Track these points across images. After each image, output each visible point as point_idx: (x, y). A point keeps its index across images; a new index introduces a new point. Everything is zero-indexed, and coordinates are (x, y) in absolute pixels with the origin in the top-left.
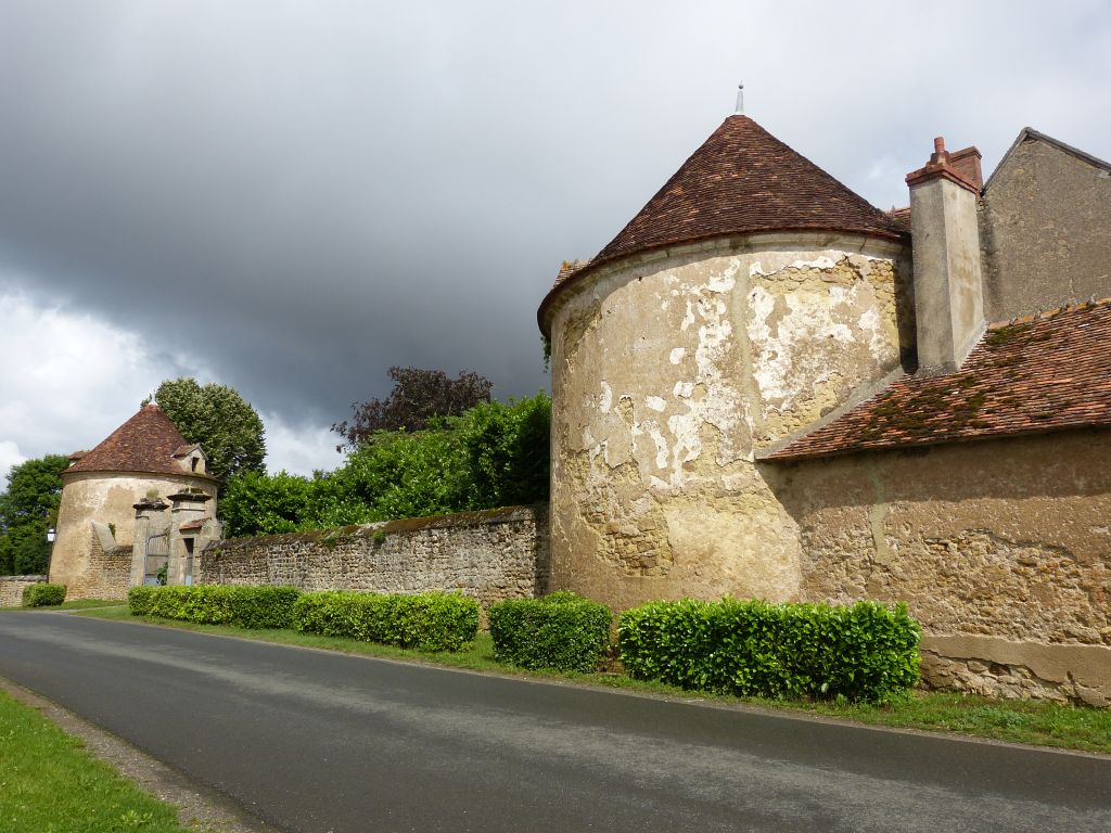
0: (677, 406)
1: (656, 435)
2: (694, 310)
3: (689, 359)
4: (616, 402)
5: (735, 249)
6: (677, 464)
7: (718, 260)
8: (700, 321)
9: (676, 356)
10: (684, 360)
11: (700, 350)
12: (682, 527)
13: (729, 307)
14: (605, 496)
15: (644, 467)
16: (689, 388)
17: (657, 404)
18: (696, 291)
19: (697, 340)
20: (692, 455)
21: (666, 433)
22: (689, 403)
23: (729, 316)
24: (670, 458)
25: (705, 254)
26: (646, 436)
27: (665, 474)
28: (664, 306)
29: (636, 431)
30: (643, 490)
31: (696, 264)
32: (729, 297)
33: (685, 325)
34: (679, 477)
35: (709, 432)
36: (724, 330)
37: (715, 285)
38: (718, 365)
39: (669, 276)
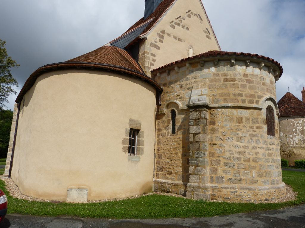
0: (295, 136)
1: (291, 140)
2: (296, 125)
3: (296, 131)
4: (283, 135)
5: (302, 117)
6: (295, 144)
7: (299, 119)
9: (294, 130)
10: (295, 131)
11: (297, 130)
12: (295, 151)
13: (301, 125)
14: (282, 147)
15: (289, 143)
16: (296, 134)
17: (291, 136)
18: (297, 122)
19: (297, 129)
20: (297, 143)
21: (292, 139)
22: (296, 136)
23: (301, 126)
24: (294, 143)
25: (297, 118)
26: (289, 140)
27: (293, 145)
28: (292, 124)
29: (287, 139)
30: (289, 146)
31: (296, 119)
32: (301, 124)
33: (295, 126)
34: (295, 145)
35: (299, 140)
36: (301, 128)
37: (299, 122)
38: (300, 132)
39: (292, 120)
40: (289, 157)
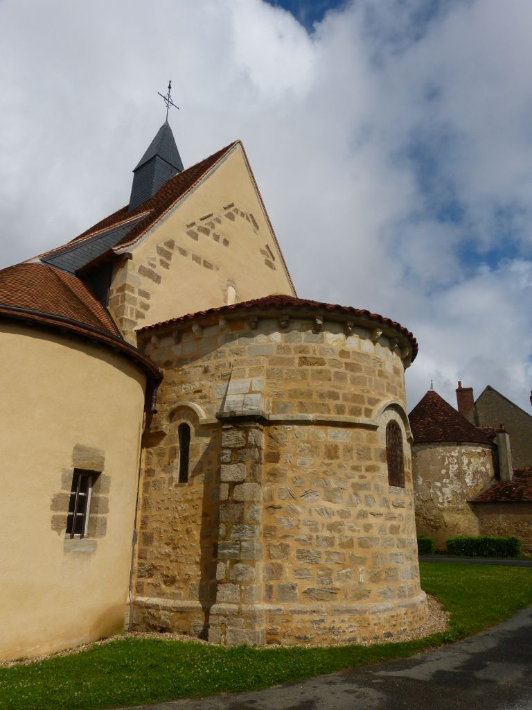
0: (445, 485)
1: (439, 493)
2: (448, 460)
3: (447, 473)
4: (424, 482)
5: (457, 445)
6: (445, 501)
7: (454, 447)
8: (450, 463)
9: (443, 472)
10: (446, 473)
11: (450, 471)
12: (448, 518)
13: (458, 461)
14: (422, 508)
15: (435, 501)
16: (448, 481)
17: (438, 484)
18: (448, 455)
19: (449, 468)
20: (450, 499)
21: (441, 492)
22: (449, 485)
23: (457, 463)
24: (443, 499)
25: (450, 445)
26: (435, 493)
27: (442, 504)
28: (439, 457)
29: (431, 491)
30: (435, 507)
31: (448, 448)
32: (457, 457)
33: (445, 463)
34: (446, 505)
35: (454, 493)
36: (456, 466)
37: (453, 454)
38: (455, 475)
39: (440, 449)
40: (435, 530)
